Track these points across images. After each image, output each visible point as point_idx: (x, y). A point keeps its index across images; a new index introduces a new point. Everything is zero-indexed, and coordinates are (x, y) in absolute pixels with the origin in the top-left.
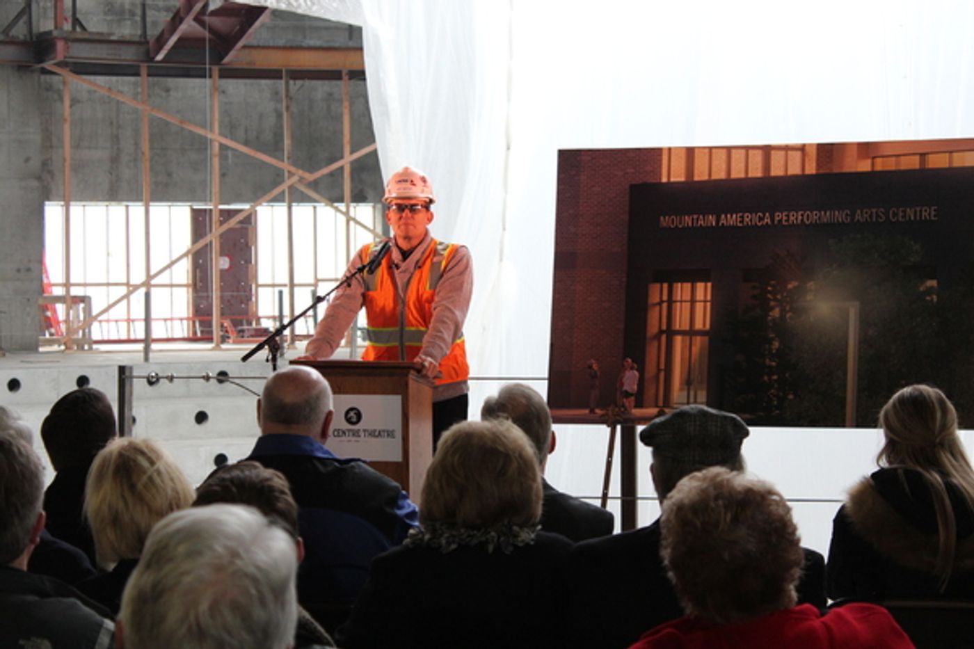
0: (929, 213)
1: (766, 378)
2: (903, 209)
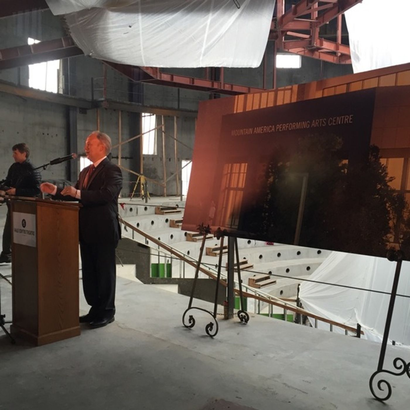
0: (348, 119)
1: (263, 215)
2: (336, 118)
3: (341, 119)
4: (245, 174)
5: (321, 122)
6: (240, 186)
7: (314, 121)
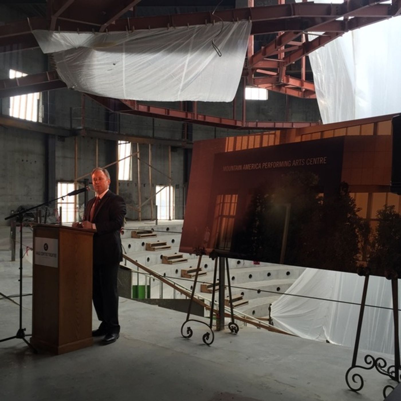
0: (322, 160)
1: (252, 238)
2: (312, 159)
3: (317, 160)
4: (236, 204)
5: (300, 162)
6: (232, 214)
7: (294, 161)
